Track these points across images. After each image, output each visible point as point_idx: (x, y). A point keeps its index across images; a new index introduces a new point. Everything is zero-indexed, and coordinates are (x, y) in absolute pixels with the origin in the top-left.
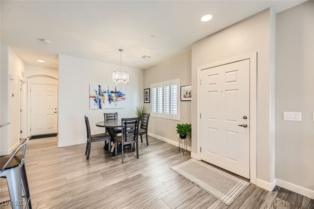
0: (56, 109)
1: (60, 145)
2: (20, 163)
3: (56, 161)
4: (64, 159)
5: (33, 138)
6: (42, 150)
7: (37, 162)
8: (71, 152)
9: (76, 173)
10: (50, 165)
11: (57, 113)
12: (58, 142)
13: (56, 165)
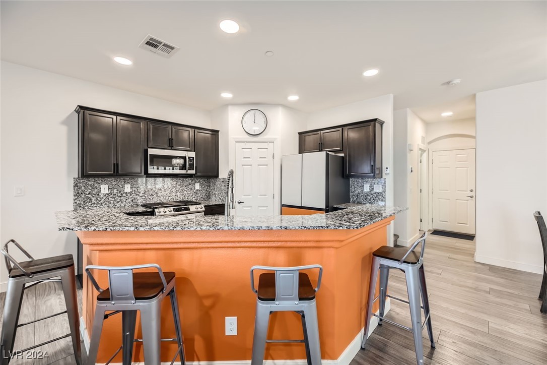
0: (472, 191)
1: (479, 258)
2: (418, 261)
3: (470, 283)
4: (487, 286)
5: (436, 232)
6: (448, 255)
7: (440, 271)
8: (502, 281)
9: (512, 326)
10: (461, 286)
11: (474, 198)
12: (475, 252)
13: (471, 290)
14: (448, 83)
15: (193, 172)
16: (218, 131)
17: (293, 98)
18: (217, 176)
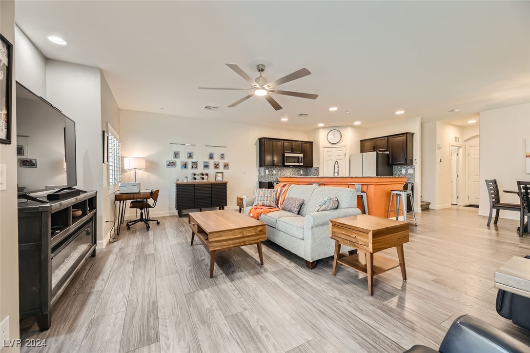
5: (470, 206)
14: (452, 111)
15: (302, 164)
16: (313, 142)
17: (357, 123)
18: (312, 167)
